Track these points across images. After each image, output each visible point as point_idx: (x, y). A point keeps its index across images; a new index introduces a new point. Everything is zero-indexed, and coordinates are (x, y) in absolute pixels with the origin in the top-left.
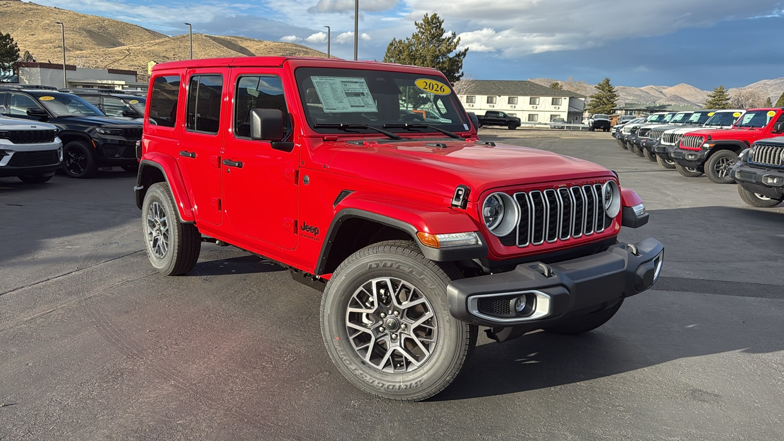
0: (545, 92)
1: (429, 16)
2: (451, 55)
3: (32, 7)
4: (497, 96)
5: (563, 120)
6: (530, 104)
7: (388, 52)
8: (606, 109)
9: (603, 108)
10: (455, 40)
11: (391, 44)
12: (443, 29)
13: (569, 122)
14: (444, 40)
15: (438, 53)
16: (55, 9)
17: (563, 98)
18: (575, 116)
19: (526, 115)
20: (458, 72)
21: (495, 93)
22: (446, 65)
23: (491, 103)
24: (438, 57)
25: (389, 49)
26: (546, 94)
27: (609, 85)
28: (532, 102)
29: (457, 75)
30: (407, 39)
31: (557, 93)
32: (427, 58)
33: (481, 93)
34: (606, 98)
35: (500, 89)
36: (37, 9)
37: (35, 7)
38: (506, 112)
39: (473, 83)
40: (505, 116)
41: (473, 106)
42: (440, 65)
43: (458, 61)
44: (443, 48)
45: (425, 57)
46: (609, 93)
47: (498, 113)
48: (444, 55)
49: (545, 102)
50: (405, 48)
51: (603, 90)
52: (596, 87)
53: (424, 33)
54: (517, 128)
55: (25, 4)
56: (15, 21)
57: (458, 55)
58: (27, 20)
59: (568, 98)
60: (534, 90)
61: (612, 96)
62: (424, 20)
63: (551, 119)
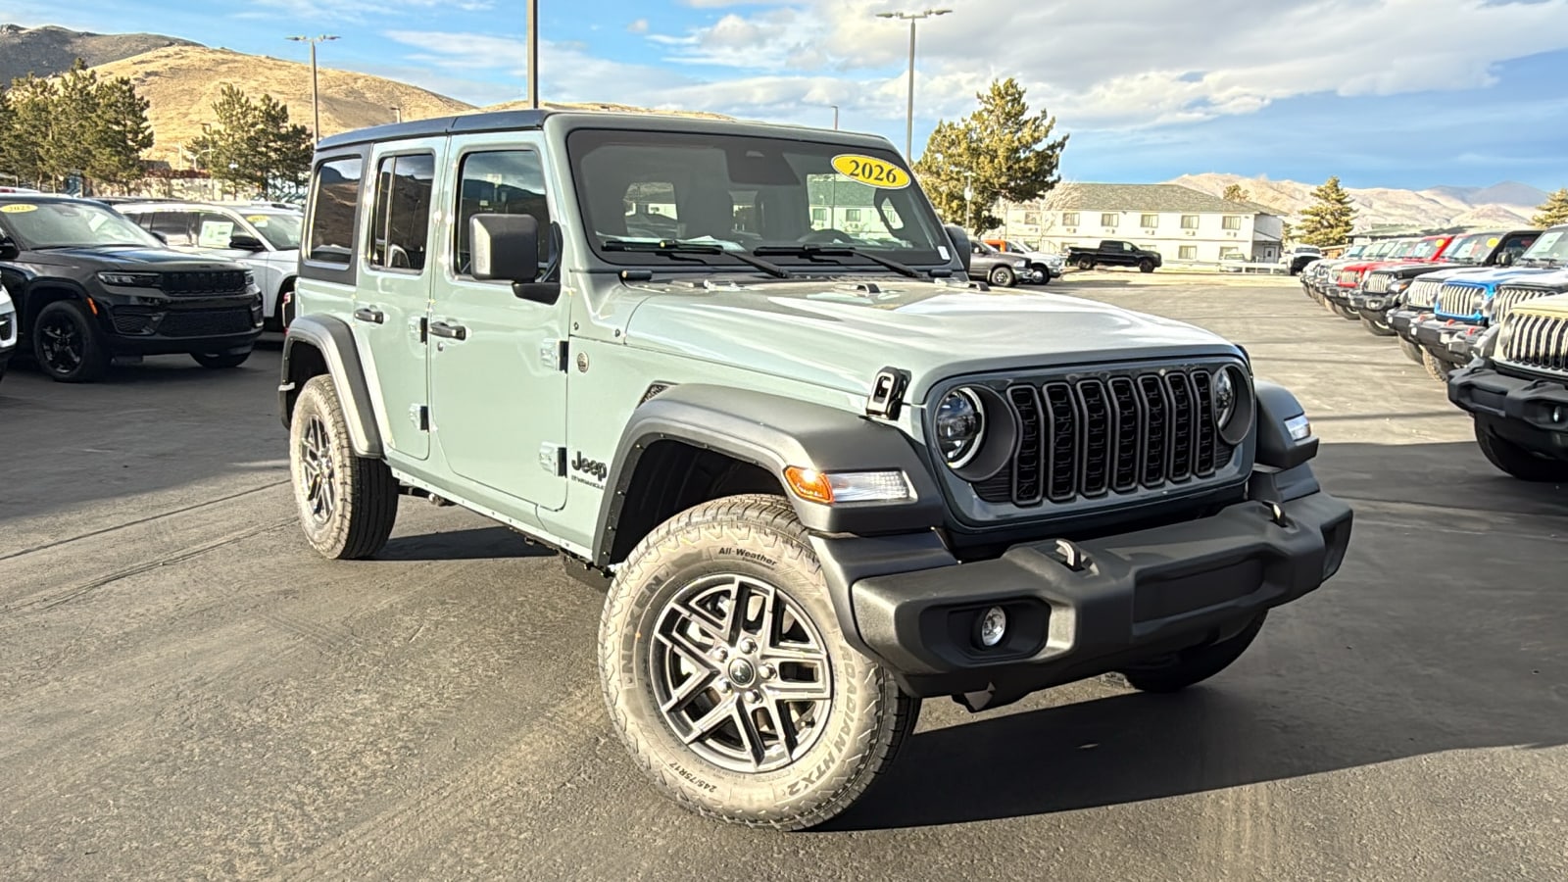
0: (1209, 204)
1: (1001, 84)
2: (1039, 147)
3: (225, 56)
4: (1120, 213)
5: (1243, 258)
6: (1182, 227)
7: (933, 143)
8: (1331, 236)
9: (1326, 234)
10: (1046, 123)
11: (939, 131)
12: (1024, 105)
13: (1253, 259)
14: (1026, 122)
15: (1016, 144)
16: (267, 61)
17: (1243, 216)
18: (1267, 250)
19: (1175, 246)
20: (1052, 175)
21: (1117, 208)
22: (1031, 164)
23: (1109, 225)
24: (1016, 150)
25: (933, 140)
26: (1212, 209)
27: (1338, 190)
28: (1185, 224)
29: (1050, 179)
30: (963, 120)
31: (1231, 208)
32: (999, 153)
33: (1088, 207)
34: (1332, 214)
35: (1124, 199)
36: (235, 61)
37: (230, 57)
38: (1137, 244)
39: (1076, 189)
40: (1134, 249)
41: (1075, 231)
42: (1022, 164)
43: (1051, 157)
44: (1026, 133)
45: (996, 151)
46: (1339, 206)
47: (1121, 244)
48: (1027, 147)
49: (1209, 224)
50: (961, 137)
51: (1326, 199)
52: (1312, 194)
53: (993, 111)
54: (1156, 270)
55: (213, 52)
56: (194, 84)
57: (1052, 147)
58: (217, 83)
59: (1252, 217)
60: (1188, 202)
61: (1343, 212)
62: (993, 90)
63: (1221, 254)
